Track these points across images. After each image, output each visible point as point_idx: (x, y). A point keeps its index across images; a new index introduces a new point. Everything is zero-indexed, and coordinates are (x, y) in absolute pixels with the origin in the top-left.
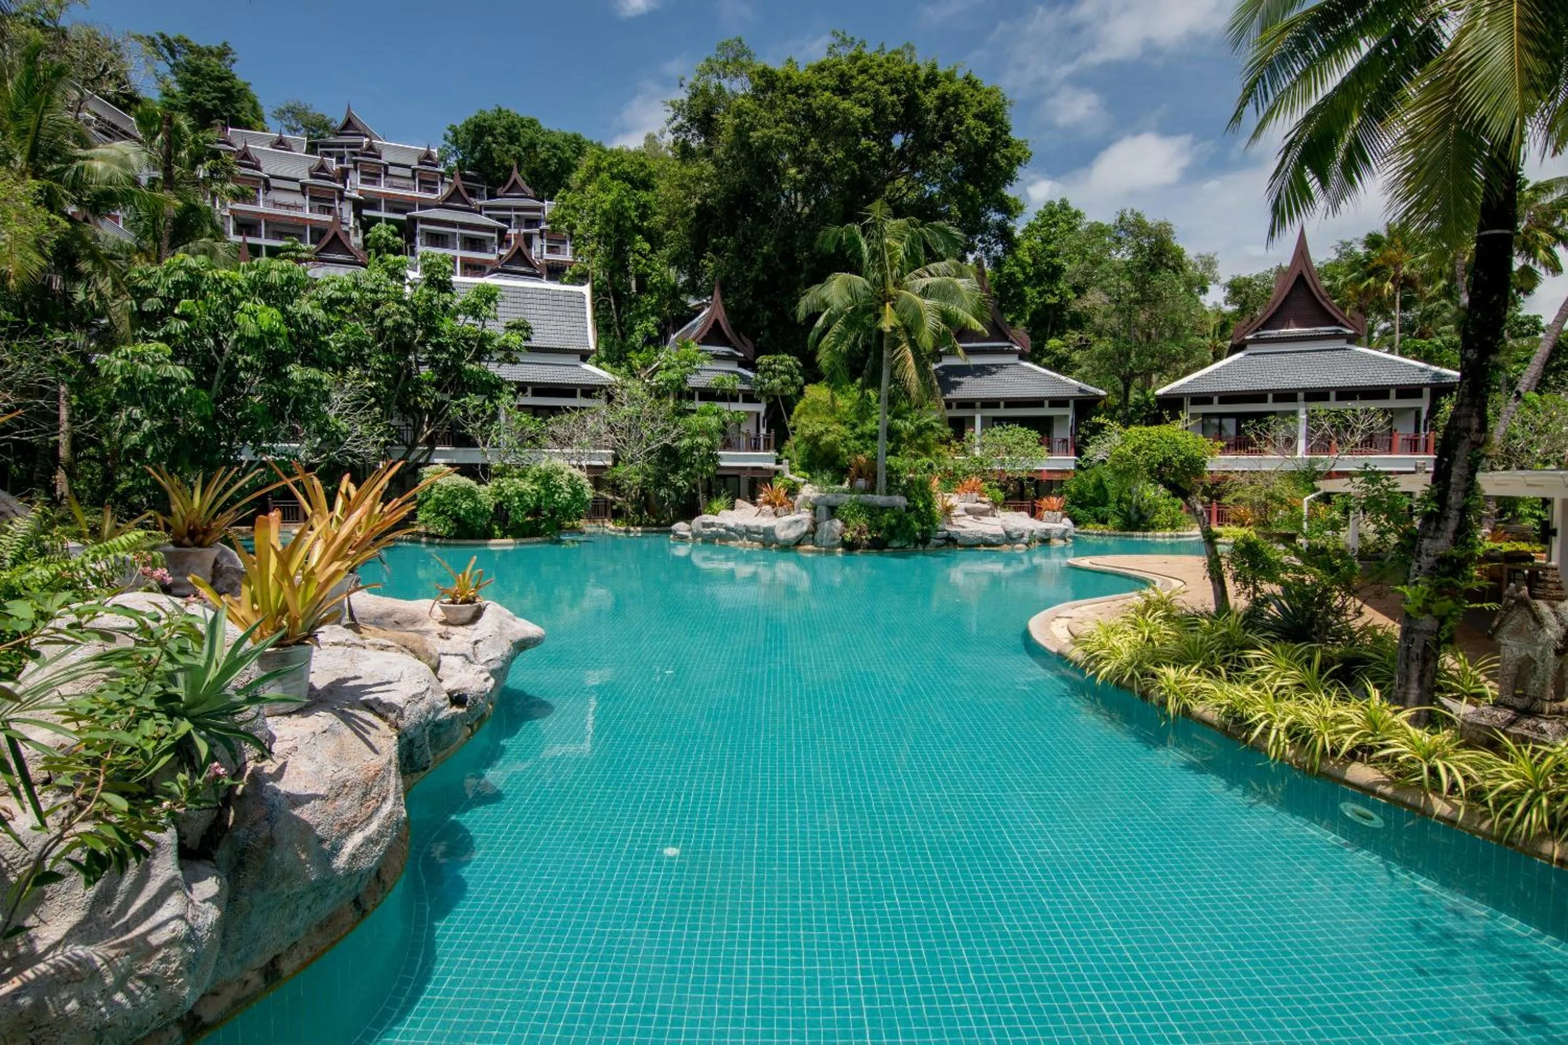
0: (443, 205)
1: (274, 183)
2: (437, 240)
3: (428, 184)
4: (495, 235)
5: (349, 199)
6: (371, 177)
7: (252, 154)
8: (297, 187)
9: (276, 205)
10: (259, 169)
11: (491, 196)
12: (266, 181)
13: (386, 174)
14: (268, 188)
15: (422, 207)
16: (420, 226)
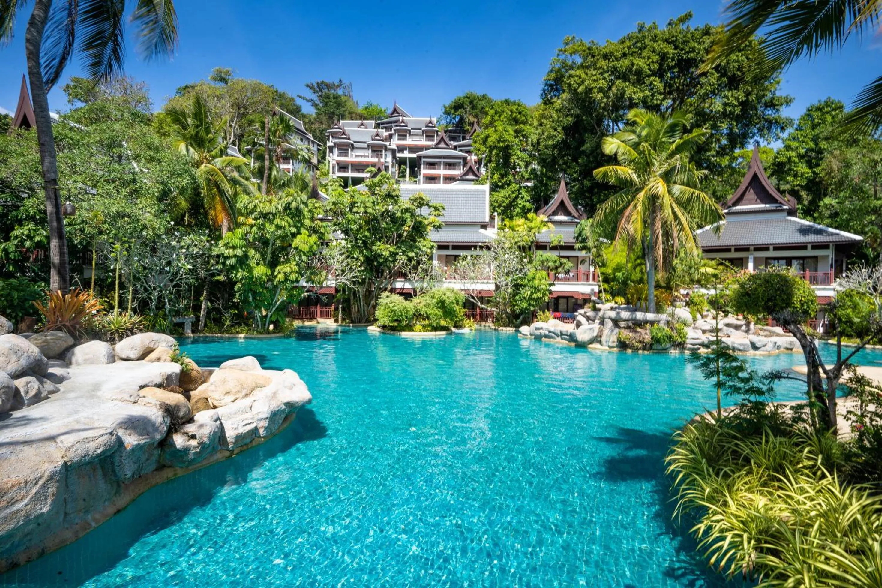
0: (436, 147)
1: (356, 145)
2: (432, 165)
3: (430, 137)
4: (461, 161)
5: (390, 149)
6: (402, 136)
7: (347, 132)
8: (365, 145)
9: (356, 156)
10: (349, 139)
11: (464, 139)
12: (352, 145)
13: (410, 135)
14: (353, 148)
15: (426, 149)
16: (423, 160)
